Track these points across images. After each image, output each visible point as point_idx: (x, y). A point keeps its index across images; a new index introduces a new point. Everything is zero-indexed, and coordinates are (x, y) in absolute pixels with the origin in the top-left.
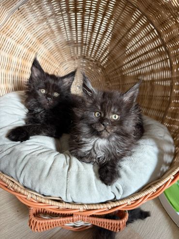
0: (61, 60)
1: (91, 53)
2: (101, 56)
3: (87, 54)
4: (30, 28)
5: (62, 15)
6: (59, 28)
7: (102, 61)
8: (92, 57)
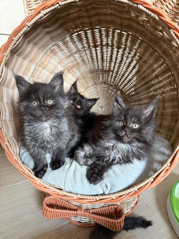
0: (86, 86)
1: (111, 79)
2: (120, 81)
3: (108, 80)
4: (60, 62)
5: (85, 50)
6: (83, 61)
7: (121, 85)
8: (112, 83)
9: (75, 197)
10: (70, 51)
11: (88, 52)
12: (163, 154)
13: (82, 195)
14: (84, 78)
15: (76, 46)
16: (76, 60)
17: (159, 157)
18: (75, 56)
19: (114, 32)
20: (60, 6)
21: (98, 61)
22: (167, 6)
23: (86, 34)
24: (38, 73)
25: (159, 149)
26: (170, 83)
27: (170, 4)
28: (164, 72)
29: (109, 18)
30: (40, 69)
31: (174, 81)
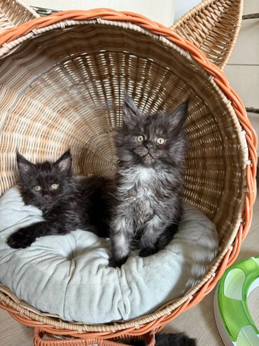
5: (85, 84)
6: (84, 99)
9: (80, 329)
10: (61, 87)
11: (90, 85)
12: (206, 248)
13: (89, 325)
14: (87, 123)
15: (71, 79)
16: (72, 98)
17: (199, 256)
18: (70, 92)
19: (127, 58)
20: (35, 35)
21: (106, 99)
22: (204, 25)
23: (85, 60)
24: (13, 123)
25: (199, 242)
26: (212, 133)
27: (208, 21)
28: (204, 117)
29: (118, 39)
30: (17, 116)
31: (219, 130)
